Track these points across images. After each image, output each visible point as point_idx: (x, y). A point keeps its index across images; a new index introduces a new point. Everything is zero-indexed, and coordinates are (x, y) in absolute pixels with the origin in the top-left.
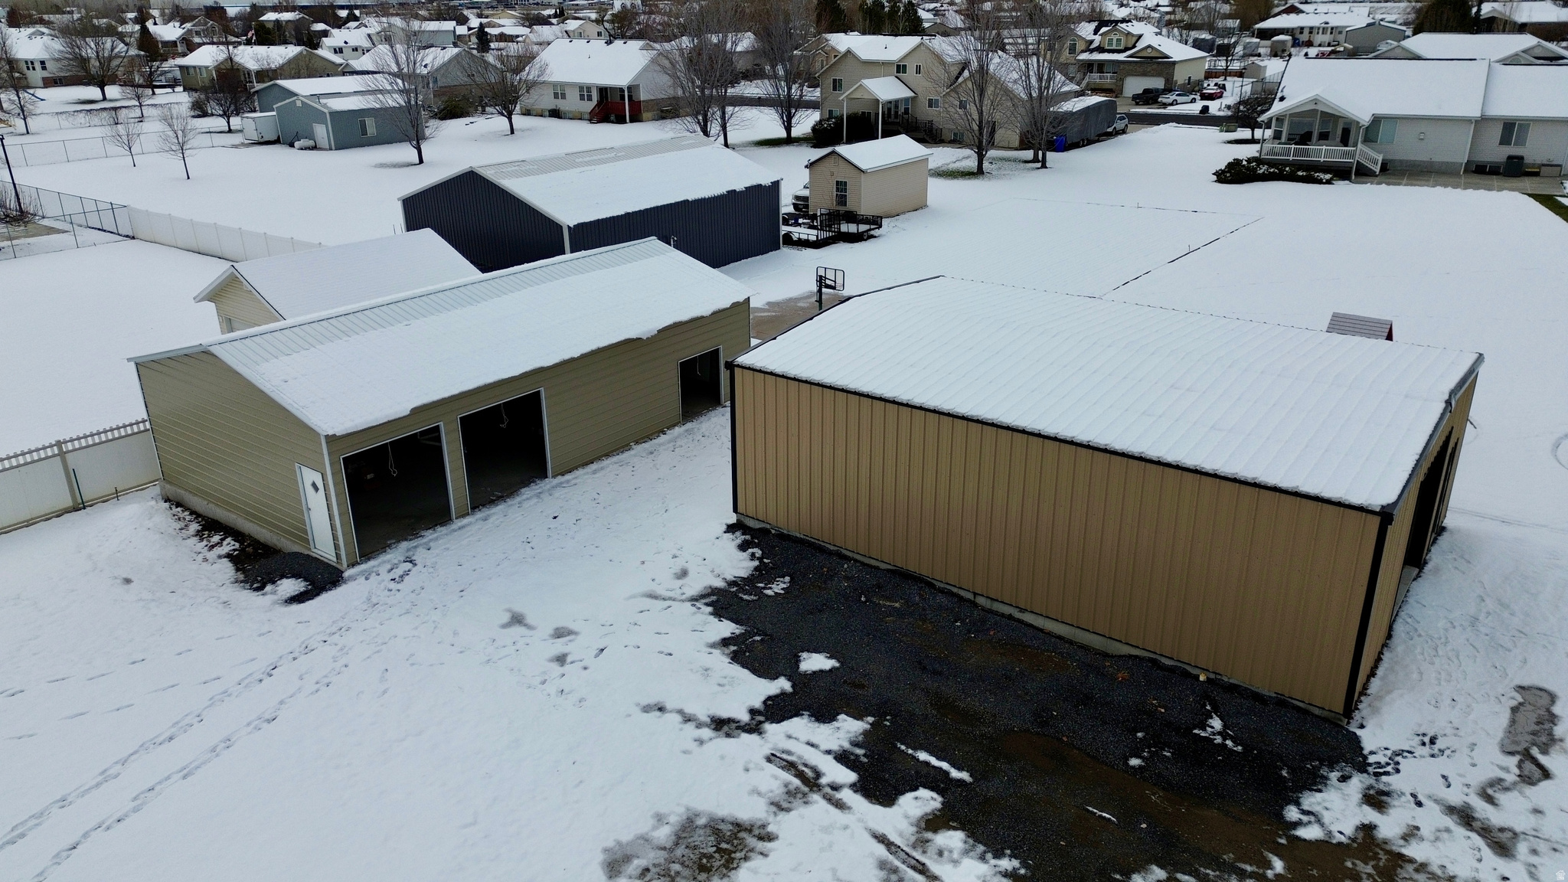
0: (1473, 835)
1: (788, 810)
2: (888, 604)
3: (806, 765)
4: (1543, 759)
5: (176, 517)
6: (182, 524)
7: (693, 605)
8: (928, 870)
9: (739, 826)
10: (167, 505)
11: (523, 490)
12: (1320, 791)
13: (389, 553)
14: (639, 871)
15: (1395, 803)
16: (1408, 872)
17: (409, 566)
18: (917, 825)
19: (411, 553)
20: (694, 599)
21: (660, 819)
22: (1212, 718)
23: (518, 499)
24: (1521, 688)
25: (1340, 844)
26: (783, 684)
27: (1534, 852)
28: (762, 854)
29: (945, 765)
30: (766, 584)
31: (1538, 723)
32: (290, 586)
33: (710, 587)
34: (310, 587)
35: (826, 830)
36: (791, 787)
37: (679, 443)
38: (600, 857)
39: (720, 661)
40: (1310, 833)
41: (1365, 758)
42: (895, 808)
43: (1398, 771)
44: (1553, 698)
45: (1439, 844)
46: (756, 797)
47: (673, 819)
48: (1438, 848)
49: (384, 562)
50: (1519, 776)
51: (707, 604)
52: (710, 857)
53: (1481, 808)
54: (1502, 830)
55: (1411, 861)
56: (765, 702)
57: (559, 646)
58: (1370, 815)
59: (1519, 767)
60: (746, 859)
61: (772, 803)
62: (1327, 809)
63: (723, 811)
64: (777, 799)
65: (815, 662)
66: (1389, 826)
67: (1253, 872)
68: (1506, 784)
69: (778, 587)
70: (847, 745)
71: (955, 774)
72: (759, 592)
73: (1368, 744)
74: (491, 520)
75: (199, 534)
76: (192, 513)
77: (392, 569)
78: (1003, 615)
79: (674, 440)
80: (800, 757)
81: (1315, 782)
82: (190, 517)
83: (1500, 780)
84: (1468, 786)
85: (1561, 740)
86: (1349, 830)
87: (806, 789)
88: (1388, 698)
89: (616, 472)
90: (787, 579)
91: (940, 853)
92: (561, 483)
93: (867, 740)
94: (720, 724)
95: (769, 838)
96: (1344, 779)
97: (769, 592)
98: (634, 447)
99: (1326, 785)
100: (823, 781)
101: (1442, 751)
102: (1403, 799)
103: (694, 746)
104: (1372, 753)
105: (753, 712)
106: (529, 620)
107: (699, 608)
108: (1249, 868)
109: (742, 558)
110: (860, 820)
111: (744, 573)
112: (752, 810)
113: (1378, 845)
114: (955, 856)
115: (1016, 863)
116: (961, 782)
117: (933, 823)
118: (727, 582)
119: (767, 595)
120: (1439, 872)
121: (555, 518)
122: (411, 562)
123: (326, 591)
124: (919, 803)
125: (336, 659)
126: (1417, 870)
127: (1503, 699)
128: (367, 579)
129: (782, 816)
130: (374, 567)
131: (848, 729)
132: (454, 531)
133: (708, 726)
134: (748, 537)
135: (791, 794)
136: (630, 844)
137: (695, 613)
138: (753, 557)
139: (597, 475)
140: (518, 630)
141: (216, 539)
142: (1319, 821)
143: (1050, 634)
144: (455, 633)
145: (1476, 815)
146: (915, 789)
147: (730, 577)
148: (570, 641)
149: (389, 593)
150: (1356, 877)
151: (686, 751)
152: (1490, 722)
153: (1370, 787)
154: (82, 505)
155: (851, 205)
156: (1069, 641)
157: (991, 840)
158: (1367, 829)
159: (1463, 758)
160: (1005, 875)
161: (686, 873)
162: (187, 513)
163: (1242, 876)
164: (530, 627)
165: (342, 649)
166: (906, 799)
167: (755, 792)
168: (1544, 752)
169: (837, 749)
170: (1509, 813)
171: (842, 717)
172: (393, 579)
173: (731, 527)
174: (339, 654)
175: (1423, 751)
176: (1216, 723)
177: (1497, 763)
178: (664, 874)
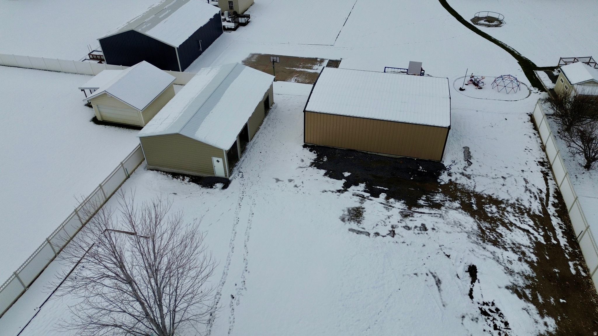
0: (465, 177)
1: (363, 203)
2: (351, 157)
3: (360, 194)
4: (470, 161)
5: (162, 174)
6: (166, 176)
7: (312, 168)
9: (358, 208)
11: (247, 147)
12: (441, 175)
13: (235, 172)
14: (348, 220)
15: (453, 175)
17: (241, 174)
18: (385, 199)
19: (239, 170)
20: (311, 166)
21: (343, 210)
23: (248, 150)
24: (464, 148)
25: (447, 184)
26: (344, 181)
27: (473, 177)
28: (364, 211)
29: (383, 188)
30: (322, 159)
31: (468, 154)
32: (219, 185)
33: (311, 162)
34: (224, 184)
35: (372, 204)
37: (269, 123)
38: (340, 220)
39: (327, 178)
40: (442, 183)
41: (446, 168)
42: (380, 198)
43: (451, 169)
44: (469, 148)
45: (461, 180)
47: (346, 210)
49: (235, 174)
50: (468, 165)
51: (315, 166)
52: (357, 214)
53: (465, 172)
54: (468, 175)
55: (458, 184)
56: (344, 185)
57: (292, 184)
58: (450, 178)
59: (468, 163)
60: (363, 213)
61: (360, 203)
62: (443, 178)
63: (353, 206)
65: (347, 174)
66: (453, 179)
68: (467, 167)
69: (325, 159)
70: (364, 189)
71: (385, 189)
72: (322, 161)
73: (445, 165)
74: (248, 157)
75: (174, 177)
77: (238, 175)
78: (374, 155)
79: (267, 123)
80: (358, 193)
81: (440, 174)
82: (165, 173)
83: (466, 166)
84: (462, 169)
85: (472, 156)
86: (448, 181)
87: (363, 199)
88: (446, 156)
89: (263, 136)
90: (326, 156)
91: (392, 203)
92: (253, 142)
93: (367, 186)
94: (339, 191)
95: (363, 208)
96: (444, 172)
97: (324, 161)
98: (260, 127)
100: (365, 196)
101: (456, 163)
103: (338, 196)
104: (446, 167)
105: (343, 187)
106: (280, 179)
107: (314, 168)
108: (437, 191)
109: (312, 154)
110: (376, 201)
111: (316, 157)
112: (358, 205)
113: (452, 182)
114: (394, 203)
115: (404, 201)
116: (387, 190)
117: (387, 198)
120: (462, 184)
121: (261, 152)
122: (241, 172)
123: (229, 184)
124: (383, 196)
126: (459, 185)
127: (462, 150)
129: (363, 204)
130: (234, 176)
131: (362, 186)
133: (337, 192)
134: (310, 148)
135: (362, 200)
136: (342, 216)
138: (315, 153)
139: (259, 138)
140: (279, 182)
141: (181, 177)
142: (443, 181)
143: (384, 156)
145: (464, 173)
146: (381, 194)
147: (314, 159)
148: (294, 182)
149: (243, 181)
150: (451, 188)
151: (338, 198)
152: (461, 156)
153: (448, 173)
154: (128, 177)
155: (235, 9)
156: (388, 157)
157: (398, 198)
158: (450, 180)
159: (459, 163)
160: (403, 203)
161: (355, 218)
162: (163, 172)
163: (436, 193)
164: (282, 181)
165: (249, 196)
166: (380, 195)
167: (355, 202)
168: (470, 159)
169: (363, 190)
170: (468, 172)
171: (359, 184)
172: (241, 178)
173: (305, 146)
174: (249, 197)
175: (453, 164)
176: (421, 167)
177: (464, 163)
178: (352, 219)
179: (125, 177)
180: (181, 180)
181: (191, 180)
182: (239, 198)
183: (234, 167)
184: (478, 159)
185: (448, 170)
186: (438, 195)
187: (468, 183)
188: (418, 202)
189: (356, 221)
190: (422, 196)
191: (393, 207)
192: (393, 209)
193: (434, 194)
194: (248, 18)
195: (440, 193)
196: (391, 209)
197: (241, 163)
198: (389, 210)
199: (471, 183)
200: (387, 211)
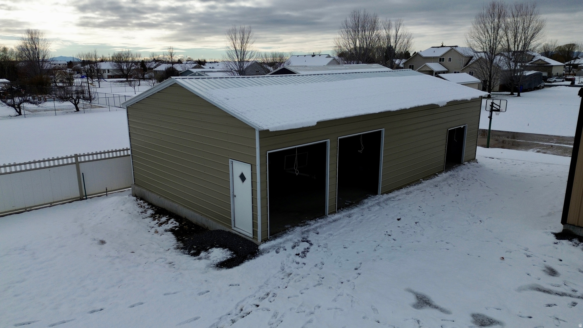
5: (140, 205)
6: (142, 210)
10: (135, 198)
11: (366, 201)
13: (291, 234)
17: (305, 245)
19: (305, 236)
23: (365, 206)
32: (218, 255)
34: (234, 255)
37: (450, 182)
49: (288, 240)
75: (153, 216)
76: (149, 204)
77: (295, 246)
82: (148, 206)
89: (422, 195)
92: (389, 199)
106: (436, 300)
121: (398, 220)
122: (307, 242)
123: (248, 259)
130: (281, 243)
140: (427, 311)
144: (376, 310)
149: (297, 265)
162: (146, 203)
164: (442, 310)
172: (298, 254)
180: (157, 223)
181: (177, 229)
182: (239, 308)
183: (298, 226)
197: (324, 223)
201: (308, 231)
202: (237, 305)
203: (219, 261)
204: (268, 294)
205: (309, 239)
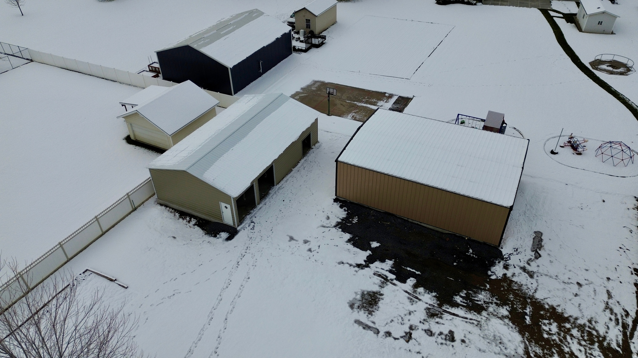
0: (526, 274)
1: (384, 287)
2: (386, 223)
3: (383, 275)
4: (539, 252)
5: (170, 211)
6: (173, 214)
7: (336, 229)
8: (418, 298)
9: (374, 293)
10: (163, 207)
11: (270, 191)
12: (494, 266)
13: (246, 220)
14: (357, 307)
15: (510, 267)
16: (513, 284)
17: (253, 224)
18: (413, 287)
19: (251, 219)
20: (335, 226)
21: (356, 293)
22: (470, 249)
23: (271, 195)
24: (535, 232)
25: (500, 279)
26: (369, 252)
27: (537, 276)
28: (382, 299)
29: (414, 271)
30: (352, 220)
31: (539, 242)
32: (224, 235)
33: (337, 222)
34: (230, 235)
35: (394, 291)
36: (382, 281)
37: (304, 166)
38: (347, 305)
39: (350, 246)
40: (493, 277)
41: (503, 256)
42: (407, 283)
43: (510, 259)
44: (542, 234)
45: (519, 277)
46: (375, 285)
47: (359, 293)
48: (519, 278)
49: (246, 224)
50: (535, 257)
51: (339, 228)
52: (371, 301)
53: (528, 267)
54: (531, 272)
55: (514, 281)
56: (367, 258)
57: (307, 246)
58: (505, 271)
59: (535, 255)
60: (379, 301)
61: (379, 286)
62: (496, 271)
63: (369, 290)
64: (380, 285)
65: (375, 245)
66: (509, 274)
67: (483, 288)
68: (532, 260)
69: (355, 220)
70: (390, 268)
71: (417, 273)
72: (351, 222)
73: (504, 253)
74: (267, 204)
75: (181, 217)
77: (249, 226)
78: (415, 224)
79: (302, 165)
80: (381, 273)
81: (493, 264)
82: (173, 211)
83: (531, 259)
84: (524, 261)
85: (543, 246)
86: (501, 276)
87: (386, 281)
88: (507, 240)
89: (292, 180)
90: (357, 217)
91: (420, 293)
92: (279, 187)
93: (394, 266)
94: (359, 266)
95: (382, 295)
96: (499, 262)
97: (353, 222)
99: (496, 264)
100: (389, 278)
101: (519, 252)
102: (512, 266)
103: (355, 273)
104: (505, 255)
105: (365, 261)
106: (295, 238)
107: (338, 230)
108: (482, 288)
109: (342, 211)
110: (400, 288)
111: (345, 216)
112: (376, 288)
113: (507, 279)
114: (423, 294)
115: (436, 294)
116: (419, 274)
117: (416, 286)
118: (341, 219)
119: (353, 223)
120: (519, 284)
121: (284, 201)
122: (253, 222)
123: (235, 235)
124: (411, 282)
125: (253, 257)
126: (515, 284)
127: (531, 236)
128: (244, 230)
129: (383, 289)
130: (244, 226)
131: (389, 264)
132: (259, 210)
133: (356, 267)
134: (341, 204)
135: (383, 283)
136: (353, 300)
137: (337, 231)
138: (345, 210)
139: (288, 183)
140: (293, 242)
141: (188, 219)
142: (495, 274)
143: (428, 228)
144: (278, 245)
145: (526, 269)
146: (409, 278)
147: (341, 218)
148: (309, 244)
149: (252, 234)
150: (503, 287)
151: (354, 275)
152: (529, 243)
153: (505, 264)
154: (135, 209)
155: (312, 28)
156: (433, 230)
157: (429, 289)
158: (505, 275)
159: (523, 254)
160: (434, 297)
161: (368, 306)
162: (171, 209)
163: (481, 290)
164: (297, 241)
165: (252, 254)
166: (408, 281)
167: (374, 283)
168: (540, 250)
169: (388, 269)
170: (532, 268)
171: (387, 260)
172: (251, 229)
173: (336, 200)
174: (252, 256)
175: (515, 253)
176: (471, 251)
177: (530, 254)
178: (363, 307)
179: (131, 209)
180: (187, 221)
181: (197, 223)
182: (241, 254)
183: (247, 215)
184: (551, 251)
185: (506, 261)
186: (483, 293)
187: (527, 283)
188: (453, 299)
189: (368, 310)
190: (461, 291)
191: (420, 300)
192: (420, 303)
193: (479, 291)
194: (323, 40)
195: (487, 290)
196: (417, 302)
197: (257, 211)
198: (414, 303)
199: (532, 284)
200: (411, 303)
201: (252, 217)
202: (240, 253)
203: (225, 238)
204: (247, 247)
205: (253, 221)
